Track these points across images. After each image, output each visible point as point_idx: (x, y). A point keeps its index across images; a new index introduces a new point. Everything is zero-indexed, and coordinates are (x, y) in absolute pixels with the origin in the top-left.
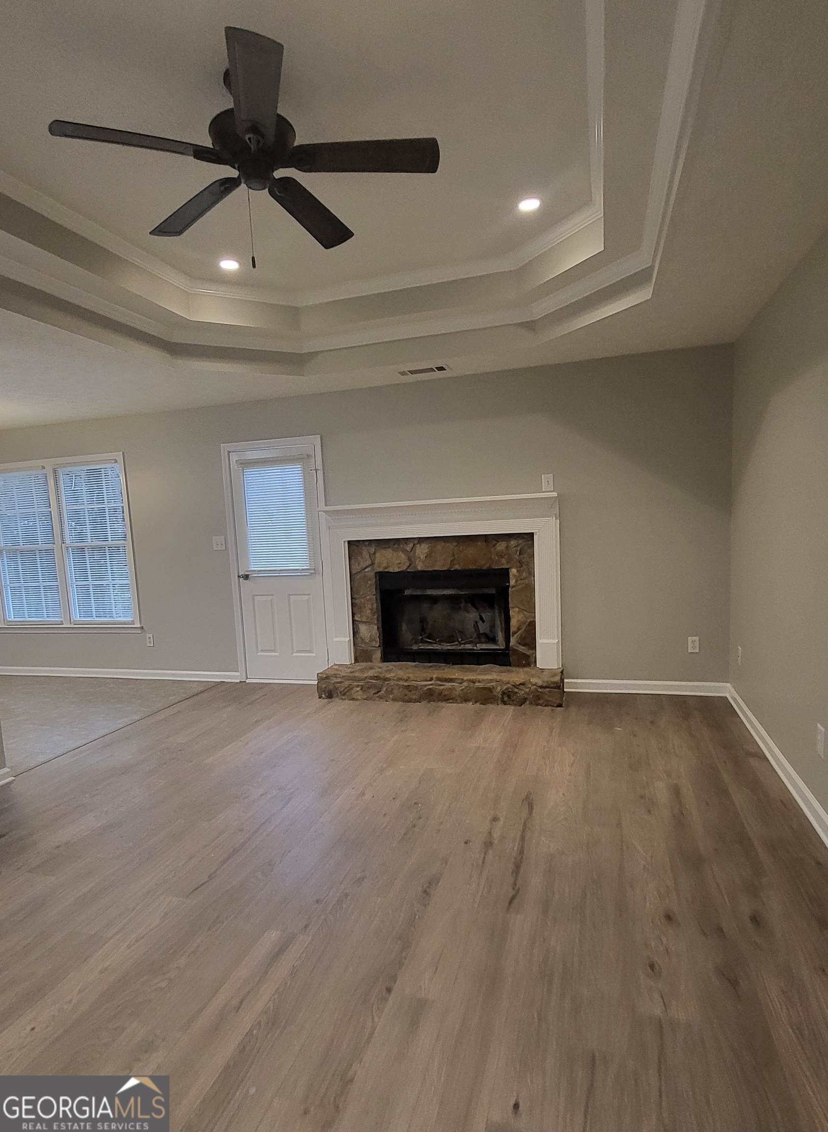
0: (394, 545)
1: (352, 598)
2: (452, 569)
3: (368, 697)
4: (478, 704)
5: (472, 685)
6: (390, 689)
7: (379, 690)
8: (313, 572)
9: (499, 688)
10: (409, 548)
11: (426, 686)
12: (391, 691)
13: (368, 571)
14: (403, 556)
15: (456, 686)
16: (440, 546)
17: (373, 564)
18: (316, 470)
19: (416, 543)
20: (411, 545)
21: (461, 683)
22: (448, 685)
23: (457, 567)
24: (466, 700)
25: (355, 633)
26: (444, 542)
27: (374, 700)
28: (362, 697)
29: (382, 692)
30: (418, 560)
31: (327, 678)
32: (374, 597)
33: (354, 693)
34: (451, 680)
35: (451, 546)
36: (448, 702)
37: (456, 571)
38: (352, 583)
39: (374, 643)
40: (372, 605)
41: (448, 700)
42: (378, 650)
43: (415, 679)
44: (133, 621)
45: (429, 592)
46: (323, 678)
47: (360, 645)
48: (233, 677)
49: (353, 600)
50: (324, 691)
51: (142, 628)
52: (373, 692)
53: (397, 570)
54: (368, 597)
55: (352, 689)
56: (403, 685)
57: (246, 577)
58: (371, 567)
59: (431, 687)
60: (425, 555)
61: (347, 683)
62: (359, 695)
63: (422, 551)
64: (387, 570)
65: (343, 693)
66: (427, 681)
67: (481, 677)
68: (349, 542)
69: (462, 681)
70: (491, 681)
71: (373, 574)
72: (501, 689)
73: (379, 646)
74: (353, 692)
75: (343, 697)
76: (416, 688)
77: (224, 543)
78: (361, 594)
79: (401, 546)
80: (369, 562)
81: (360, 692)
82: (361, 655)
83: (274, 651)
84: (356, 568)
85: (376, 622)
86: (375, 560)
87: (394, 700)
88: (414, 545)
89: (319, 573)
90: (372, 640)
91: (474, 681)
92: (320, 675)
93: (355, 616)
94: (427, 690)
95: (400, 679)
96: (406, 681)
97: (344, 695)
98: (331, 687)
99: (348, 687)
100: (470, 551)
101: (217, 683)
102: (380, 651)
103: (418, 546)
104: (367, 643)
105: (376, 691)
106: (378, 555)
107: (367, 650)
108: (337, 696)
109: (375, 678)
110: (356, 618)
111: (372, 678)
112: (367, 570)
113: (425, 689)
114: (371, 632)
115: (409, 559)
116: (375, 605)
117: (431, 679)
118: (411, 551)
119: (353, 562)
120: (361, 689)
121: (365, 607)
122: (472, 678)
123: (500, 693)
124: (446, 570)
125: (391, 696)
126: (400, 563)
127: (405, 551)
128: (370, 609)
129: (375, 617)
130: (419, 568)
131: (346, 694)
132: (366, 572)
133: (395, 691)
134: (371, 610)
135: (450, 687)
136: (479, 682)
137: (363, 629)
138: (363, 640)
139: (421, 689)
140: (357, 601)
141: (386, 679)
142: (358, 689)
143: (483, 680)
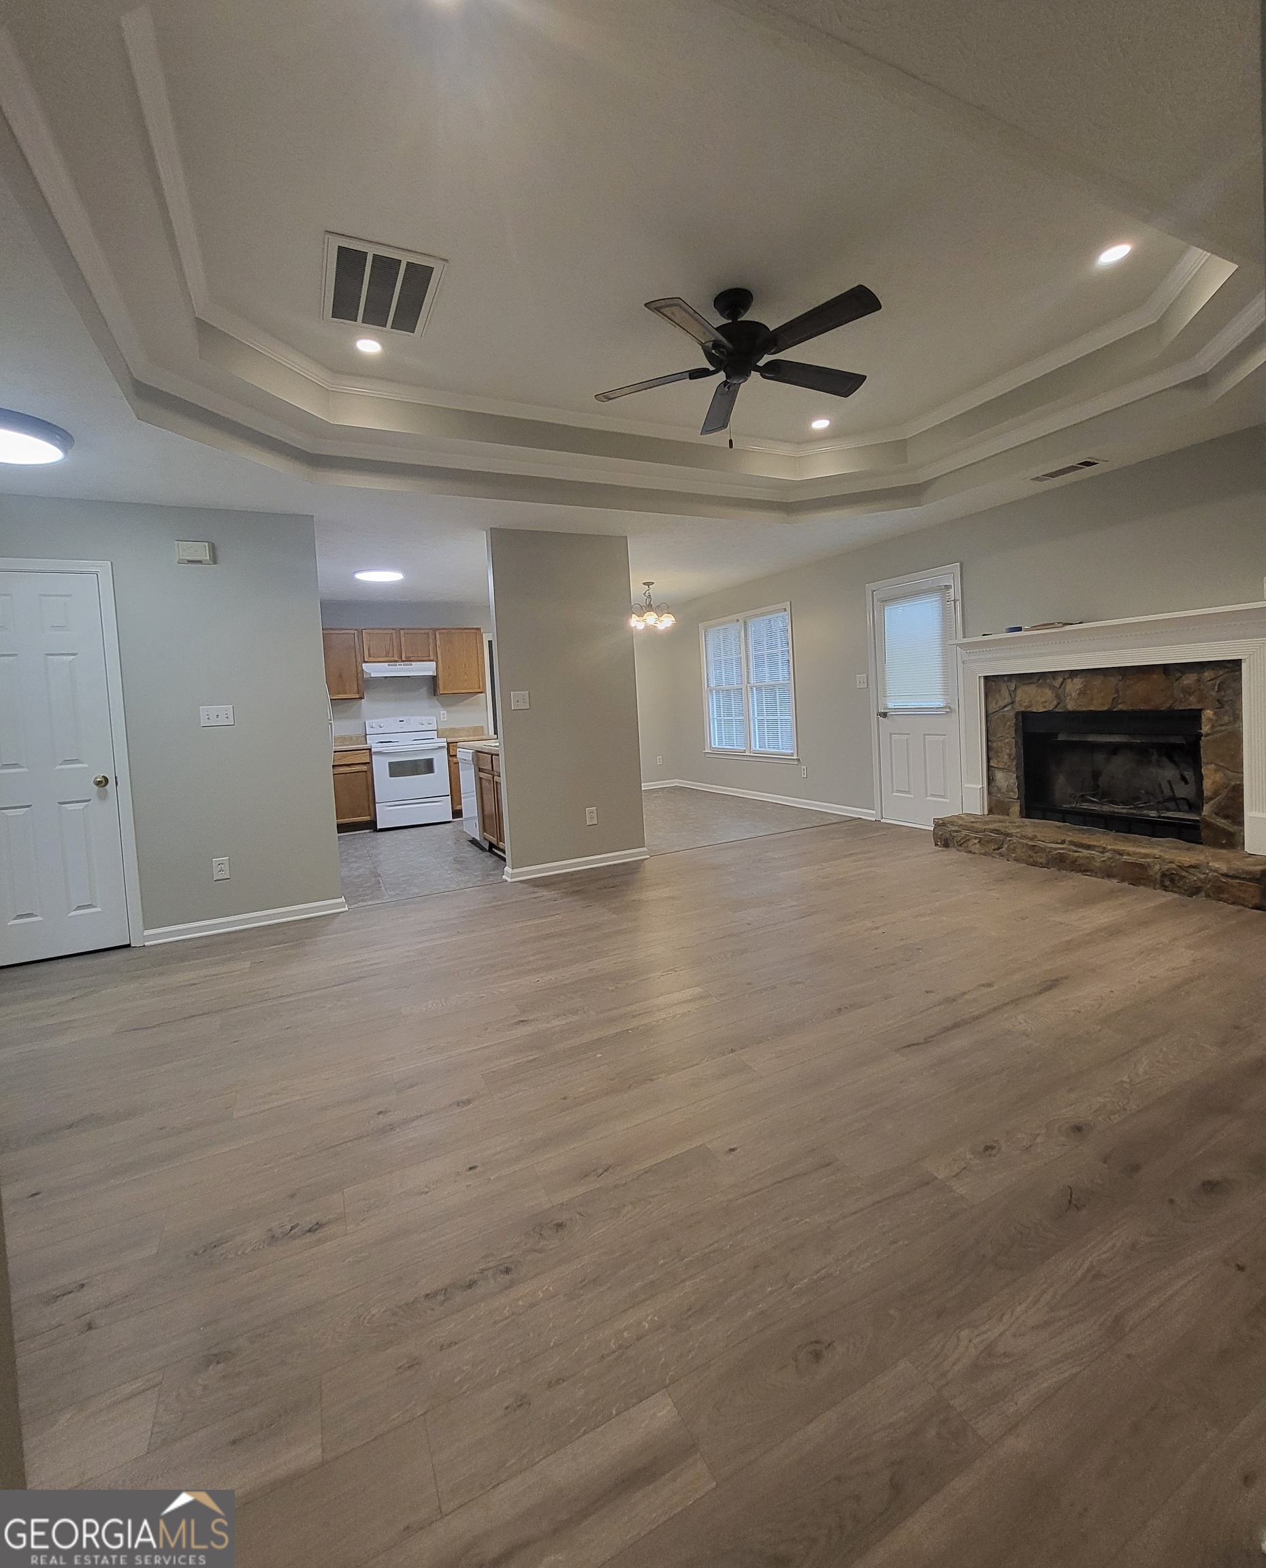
0: (1039, 680)
1: (988, 741)
2: (1115, 710)
3: (986, 852)
4: (1125, 884)
5: (1118, 857)
6: (1011, 847)
7: (1000, 846)
8: (948, 710)
9: (1157, 867)
10: (1057, 683)
11: (1056, 849)
12: (1014, 850)
13: (1007, 711)
14: (1049, 693)
15: (1097, 855)
16: (1098, 681)
17: (1013, 703)
18: (955, 601)
19: (1066, 677)
20: (1060, 680)
21: (1102, 853)
22: (1086, 852)
23: (1121, 707)
24: (1110, 876)
25: (990, 780)
26: (1105, 675)
27: (993, 857)
28: (981, 851)
29: (1004, 849)
30: (1069, 698)
31: (944, 824)
32: (1013, 740)
33: (972, 845)
34: (1089, 847)
35: (1113, 680)
36: (1084, 873)
37: (1121, 712)
38: (988, 723)
39: (1011, 794)
40: (1011, 749)
41: (1085, 871)
42: (1017, 802)
43: (1043, 840)
44: (792, 753)
45: (1091, 738)
46: (940, 824)
47: (995, 795)
48: (869, 815)
49: (990, 743)
50: (940, 839)
51: (798, 760)
52: (993, 848)
53: (1042, 710)
54: (1007, 741)
55: (969, 840)
56: (1027, 844)
57: (884, 715)
58: (1010, 706)
59: (1062, 851)
60: (1078, 691)
61: (964, 832)
62: (977, 848)
63: (1074, 686)
64: (1029, 709)
65: (959, 843)
66: (1057, 843)
67: (1131, 849)
68: (986, 678)
69: (1104, 851)
70: (1146, 856)
71: (1012, 714)
72: (1160, 869)
73: (1018, 799)
74: (970, 843)
75: (960, 848)
76: (1043, 850)
77: (865, 681)
78: (998, 736)
79: (1048, 681)
80: (1008, 700)
81: (977, 846)
82: (996, 806)
83: (908, 792)
84: (993, 707)
85: (1014, 769)
86: (1015, 697)
87: (1017, 860)
88: (1065, 679)
89: (956, 712)
90: (1009, 790)
91: (1121, 852)
92: (936, 820)
93: (991, 761)
94: (1056, 854)
95: (1023, 837)
96: (1032, 839)
97: (961, 845)
98: (948, 835)
99: (965, 837)
100: (1140, 687)
101: (851, 819)
102: (1019, 804)
103: (1070, 680)
104: (1003, 793)
105: (996, 847)
106: (1019, 691)
107: (1003, 802)
108: (954, 846)
109: (996, 832)
110: (992, 764)
111: (992, 831)
112: (1006, 709)
113: (1055, 852)
114: (1008, 780)
115: (1057, 697)
116: (1014, 751)
117: (1063, 842)
118: (1060, 687)
119: (990, 699)
120: (979, 842)
121: (1002, 751)
122: (1116, 847)
123: (1160, 874)
124: (1105, 711)
125: (1013, 855)
126: (1045, 702)
127: (1052, 687)
128: (1008, 754)
129: (1014, 763)
130: (1070, 708)
131: (962, 844)
132: (1004, 712)
133: (1018, 851)
134: (1010, 755)
135: (1088, 855)
136: (1129, 854)
137: (999, 776)
138: (999, 789)
139: (1050, 852)
140: (994, 745)
141: (1008, 835)
142: (976, 841)
143: (1135, 854)
